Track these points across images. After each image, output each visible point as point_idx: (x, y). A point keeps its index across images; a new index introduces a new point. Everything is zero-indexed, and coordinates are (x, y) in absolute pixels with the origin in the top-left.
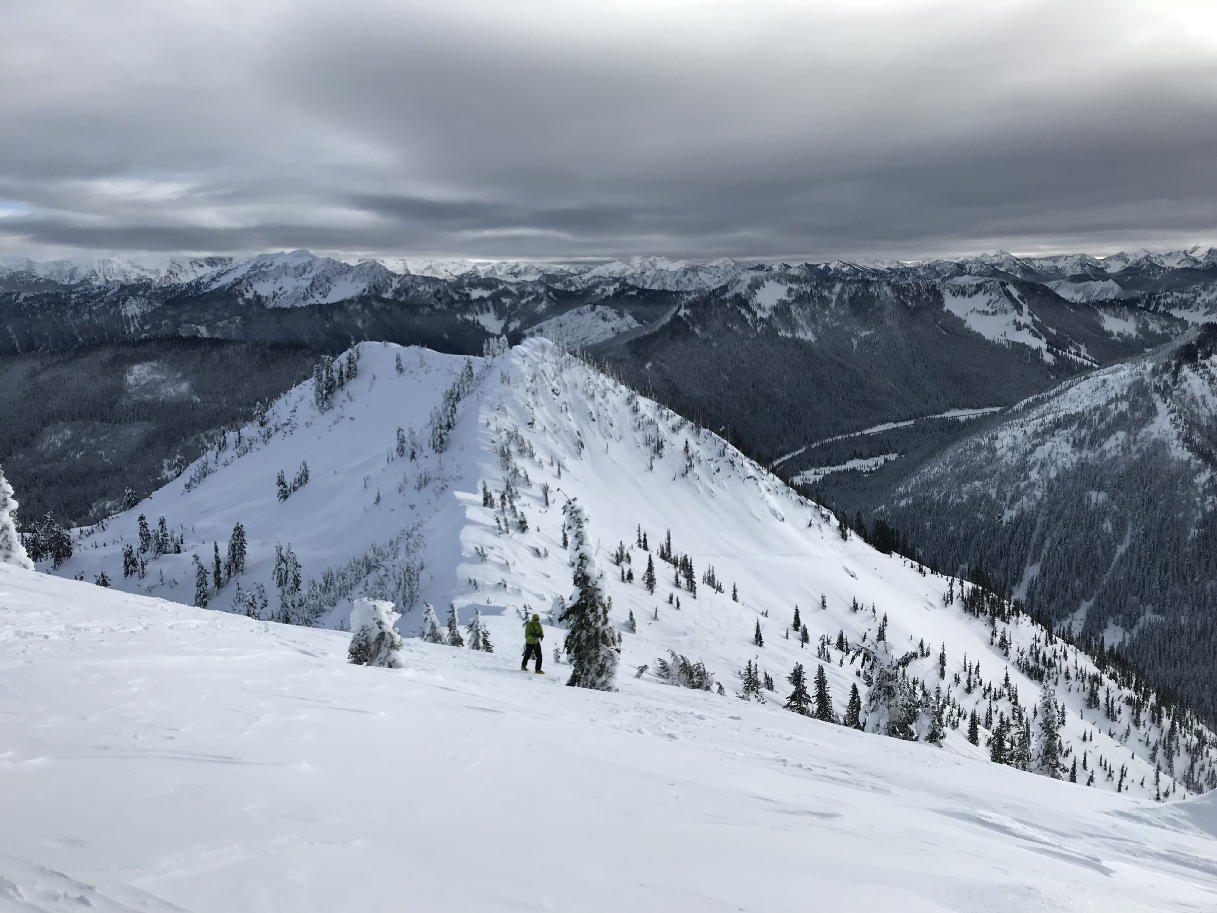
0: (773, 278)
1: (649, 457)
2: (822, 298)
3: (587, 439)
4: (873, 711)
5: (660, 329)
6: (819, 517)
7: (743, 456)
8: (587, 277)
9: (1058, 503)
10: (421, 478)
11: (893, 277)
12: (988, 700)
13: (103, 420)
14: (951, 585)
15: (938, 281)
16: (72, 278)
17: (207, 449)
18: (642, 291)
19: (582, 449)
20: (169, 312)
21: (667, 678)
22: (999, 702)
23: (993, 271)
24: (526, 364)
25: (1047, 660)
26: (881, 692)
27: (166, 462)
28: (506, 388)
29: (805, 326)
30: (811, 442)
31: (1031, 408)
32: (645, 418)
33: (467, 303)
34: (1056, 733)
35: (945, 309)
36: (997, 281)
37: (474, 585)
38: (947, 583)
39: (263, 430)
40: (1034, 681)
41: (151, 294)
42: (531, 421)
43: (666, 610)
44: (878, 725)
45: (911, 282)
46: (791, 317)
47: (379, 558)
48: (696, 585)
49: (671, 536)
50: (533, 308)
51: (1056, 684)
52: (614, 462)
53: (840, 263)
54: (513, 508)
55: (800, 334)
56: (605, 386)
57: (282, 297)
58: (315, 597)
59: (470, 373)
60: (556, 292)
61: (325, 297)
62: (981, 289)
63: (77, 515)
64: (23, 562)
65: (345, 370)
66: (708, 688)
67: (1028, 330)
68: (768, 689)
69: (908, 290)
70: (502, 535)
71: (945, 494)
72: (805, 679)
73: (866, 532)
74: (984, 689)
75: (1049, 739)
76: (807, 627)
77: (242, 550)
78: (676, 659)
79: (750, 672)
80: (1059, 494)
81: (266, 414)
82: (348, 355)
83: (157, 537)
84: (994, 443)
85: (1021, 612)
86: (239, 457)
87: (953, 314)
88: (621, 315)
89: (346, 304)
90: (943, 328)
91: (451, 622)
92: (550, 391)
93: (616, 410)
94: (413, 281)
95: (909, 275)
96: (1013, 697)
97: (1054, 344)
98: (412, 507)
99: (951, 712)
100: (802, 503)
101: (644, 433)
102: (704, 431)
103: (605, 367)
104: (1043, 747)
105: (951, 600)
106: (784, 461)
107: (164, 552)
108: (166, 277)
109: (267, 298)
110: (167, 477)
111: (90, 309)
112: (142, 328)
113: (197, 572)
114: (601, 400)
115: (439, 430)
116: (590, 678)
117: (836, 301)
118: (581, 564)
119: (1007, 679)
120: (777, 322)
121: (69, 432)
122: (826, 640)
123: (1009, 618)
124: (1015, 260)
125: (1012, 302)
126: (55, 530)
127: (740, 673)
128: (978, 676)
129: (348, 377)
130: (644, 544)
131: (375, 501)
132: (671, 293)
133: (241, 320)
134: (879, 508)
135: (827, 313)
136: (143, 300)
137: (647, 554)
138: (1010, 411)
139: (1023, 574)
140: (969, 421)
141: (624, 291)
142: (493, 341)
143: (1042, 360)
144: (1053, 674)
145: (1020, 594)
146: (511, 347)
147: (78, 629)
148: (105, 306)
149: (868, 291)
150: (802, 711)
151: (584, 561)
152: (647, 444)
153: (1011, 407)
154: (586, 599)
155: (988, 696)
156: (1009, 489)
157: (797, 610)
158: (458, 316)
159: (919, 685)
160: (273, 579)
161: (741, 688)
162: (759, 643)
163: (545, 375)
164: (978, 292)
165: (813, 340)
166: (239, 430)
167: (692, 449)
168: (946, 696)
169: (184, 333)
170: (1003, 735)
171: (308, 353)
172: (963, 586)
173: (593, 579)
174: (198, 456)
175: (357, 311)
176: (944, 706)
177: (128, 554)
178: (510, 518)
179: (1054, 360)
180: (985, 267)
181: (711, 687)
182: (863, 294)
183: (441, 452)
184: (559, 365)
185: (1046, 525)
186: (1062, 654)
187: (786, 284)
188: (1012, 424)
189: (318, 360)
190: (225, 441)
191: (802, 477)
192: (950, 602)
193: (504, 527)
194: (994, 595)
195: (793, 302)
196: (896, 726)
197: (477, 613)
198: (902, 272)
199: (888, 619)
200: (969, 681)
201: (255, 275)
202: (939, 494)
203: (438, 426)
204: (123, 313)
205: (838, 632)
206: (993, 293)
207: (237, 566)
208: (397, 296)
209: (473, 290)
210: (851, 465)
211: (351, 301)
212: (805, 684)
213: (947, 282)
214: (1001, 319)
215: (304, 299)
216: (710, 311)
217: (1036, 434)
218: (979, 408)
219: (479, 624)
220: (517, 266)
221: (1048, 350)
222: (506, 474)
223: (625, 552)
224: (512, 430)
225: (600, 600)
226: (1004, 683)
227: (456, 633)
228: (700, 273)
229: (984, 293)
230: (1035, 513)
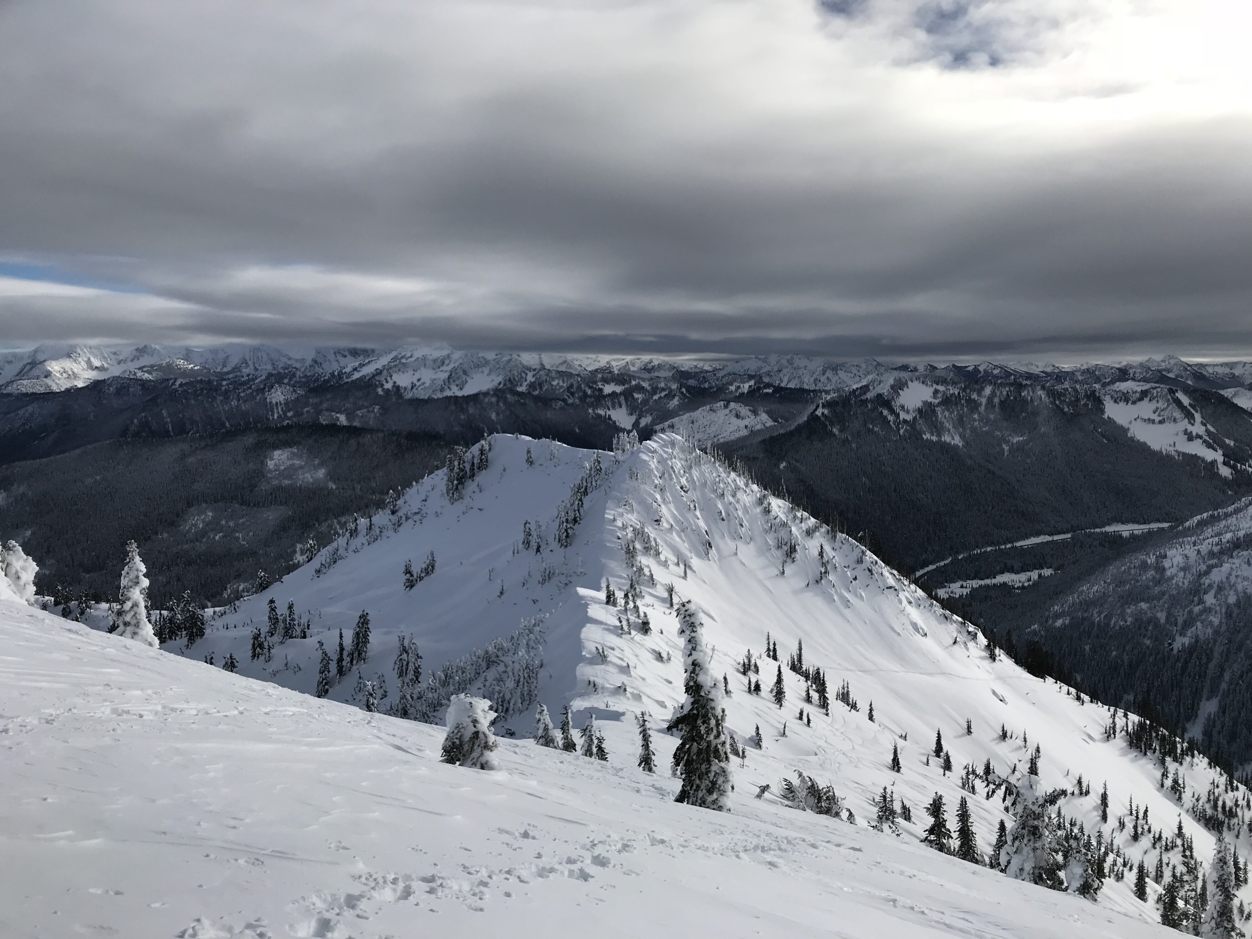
0: (918, 379)
1: (781, 560)
2: (970, 401)
3: (716, 539)
4: (1016, 852)
5: (796, 428)
6: (966, 633)
7: (883, 565)
8: (721, 374)
9: (1239, 632)
10: (545, 573)
11: (1048, 381)
12: (1158, 851)
13: (243, 503)
14: (1114, 716)
15: (1097, 386)
16: (224, 366)
17: (339, 535)
18: (778, 389)
19: (709, 549)
20: (311, 400)
21: (792, 801)
22: (1171, 854)
23: (1160, 377)
24: (655, 460)
25: (1227, 809)
26: (1025, 832)
27: (299, 546)
28: (634, 483)
29: (952, 430)
30: (958, 553)
31: (1205, 526)
32: (778, 520)
33: (600, 398)
34: (1232, 892)
35: (1106, 416)
36: (1165, 388)
37: (593, 687)
38: (1109, 714)
39: (394, 518)
40: (1212, 831)
41: (296, 382)
42: (658, 518)
43: (795, 725)
44: (1022, 870)
45: (1068, 386)
46: (937, 420)
47: (500, 654)
48: (829, 702)
49: (803, 647)
50: (665, 404)
51: (1237, 837)
52: (744, 564)
53: (990, 365)
54: (636, 608)
55: (946, 438)
56: (736, 485)
57: (419, 389)
58: (433, 691)
59: (598, 468)
60: (689, 389)
61: (461, 389)
62: (1146, 396)
63: (212, 596)
64: (149, 640)
65: (476, 461)
66: (837, 814)
67: (1201, 441)
68: (906, 819)
69: (1065, 395)
70: (623, 636)
71: (1106, 615)
72: (945, 811)
73: (1016, 653)
74: (1154, 837)
75: (1224, 900)
76: (949, 754)
77: (366, 638)
78: (803, 780)
79: (885, 800)
80: (1240, 622)
81: (397, 503)
82: (480, 447)
83: (285, 621)
84: (1162, 562)
85: (1196, 752)
86: (369, 544)
87: (1115, 422)
88: (755, 413)
89: (481, 396)
90: (1103, 436)
91: (564, 725)
92: (679, 488)
93: (746, 510)
94: (547, 375)
95: (1065, 379)
96: (1188, 848)
97: (1231, 457)
98: (534, 602)
99: (1115, 861)
100: (946, 618)
101: (776, 535)
102: (841, 536)
103: (736, 466)
104: (1218, 909)
105: (1114, 733)
106: (928, 572)
107: (291, 637)
108: (310, 366)
109: (405, 389)
110: (299, 562)
111: (238, 395)
112: (285, 414)
113: (321, 658)
114: (731, 499)
115: (565, 524)
116: (700, 794)
117: (986, 405)
118: (693, 672)
119: (1180, 828)
120: (921, 425)
121: (210, 514)
122: (971, 770)
123: (1183, 758)
124: (1186, 366)
125: (1182, 411)
126: (191, 609)
127: (874, 800)
128: (1147, 822)
129: (479, 468)
130: (773, 654)
131: (499, 594)
132: (809, 391)
133: (379, 409)
134: (1032, 627)
135: (976, 416)
136: (288, 388)
137: (776, 664)
138: (1181, 528)
139: (1199, 709)
140: (1133, 537)
141: (759, 388)
142: (623, 436)
143: (1218, 474)
144: (1234, 825)
145: (1196, 731)
146: (641, 442)
147: (173, 710)
148: (252, 393)
149: (1020, 395)
150: (941, 848)
151: (697, 669)
152: (779, 547)
153: (1182, 523)
154: (697, 709)
155: (1157, 846)
156: (1181, 614)
157: (939, 734)
158: (590, 411)
159: (1078, 827)
160: (394, 669)
161: (875, 817)
162: (896, 768)
163: (674, 472)
164: (1143, 400)
165: (960, 445)
166: (370, 517)
167: (827, 553)
168: (1109, 841)
169: (324, 420)
170: (1175, 891)
171: (442, 443)
172: (1127, 719)
173: (706, 689)
174: (331, 541)
175: (491, 403)
176: (1106, 854)
177: (256, 637)
178: (633, 618)
179: (1232, 474)
180: (1150, 373)
181: (841, 814)
182: (1015, 398)
183: (566, 546)
184: (689, 462)
185: (1224, 656)
186: (1245, 803)
187: (932, 386)
188: (1183, 542)
189: (452, 451)
190: (356, 528)
191: (948, 589)
192: (1112, 736)
193: (626, 628)
194: (1165, 731)
195: (939, 404)
196: (1043, 872)
197: (591, 717)
198: (1057, 376)
199: (1041, 750)
200: (1135, 827)
201: (395, 366)
202: (1099, 615)
203: (564, 520)
204: (268, 400)
205: (985, 761)
206: (1160, 401)
207: (359, 654)
208: (531, 391)
209: (606, 385)
210: (1001, 579)
211: (486, 394)
212: (945, 817)
213: (1108, 388)
214: (1169, 427)
215: (441, 391)
216: (850, 411)
217: (1211, 554)
218: (1145, 523)
219: (593, 729)
220: (651, 362)
221: (1225, 463)
222: (630, 572)
223: (753, 662)
224: (638, 527)
225: (713, 711)
226: (1177, 832)
227: (569, 736)
228: (839, 372)
229: (1150, 400)
230: (1212, 641)
